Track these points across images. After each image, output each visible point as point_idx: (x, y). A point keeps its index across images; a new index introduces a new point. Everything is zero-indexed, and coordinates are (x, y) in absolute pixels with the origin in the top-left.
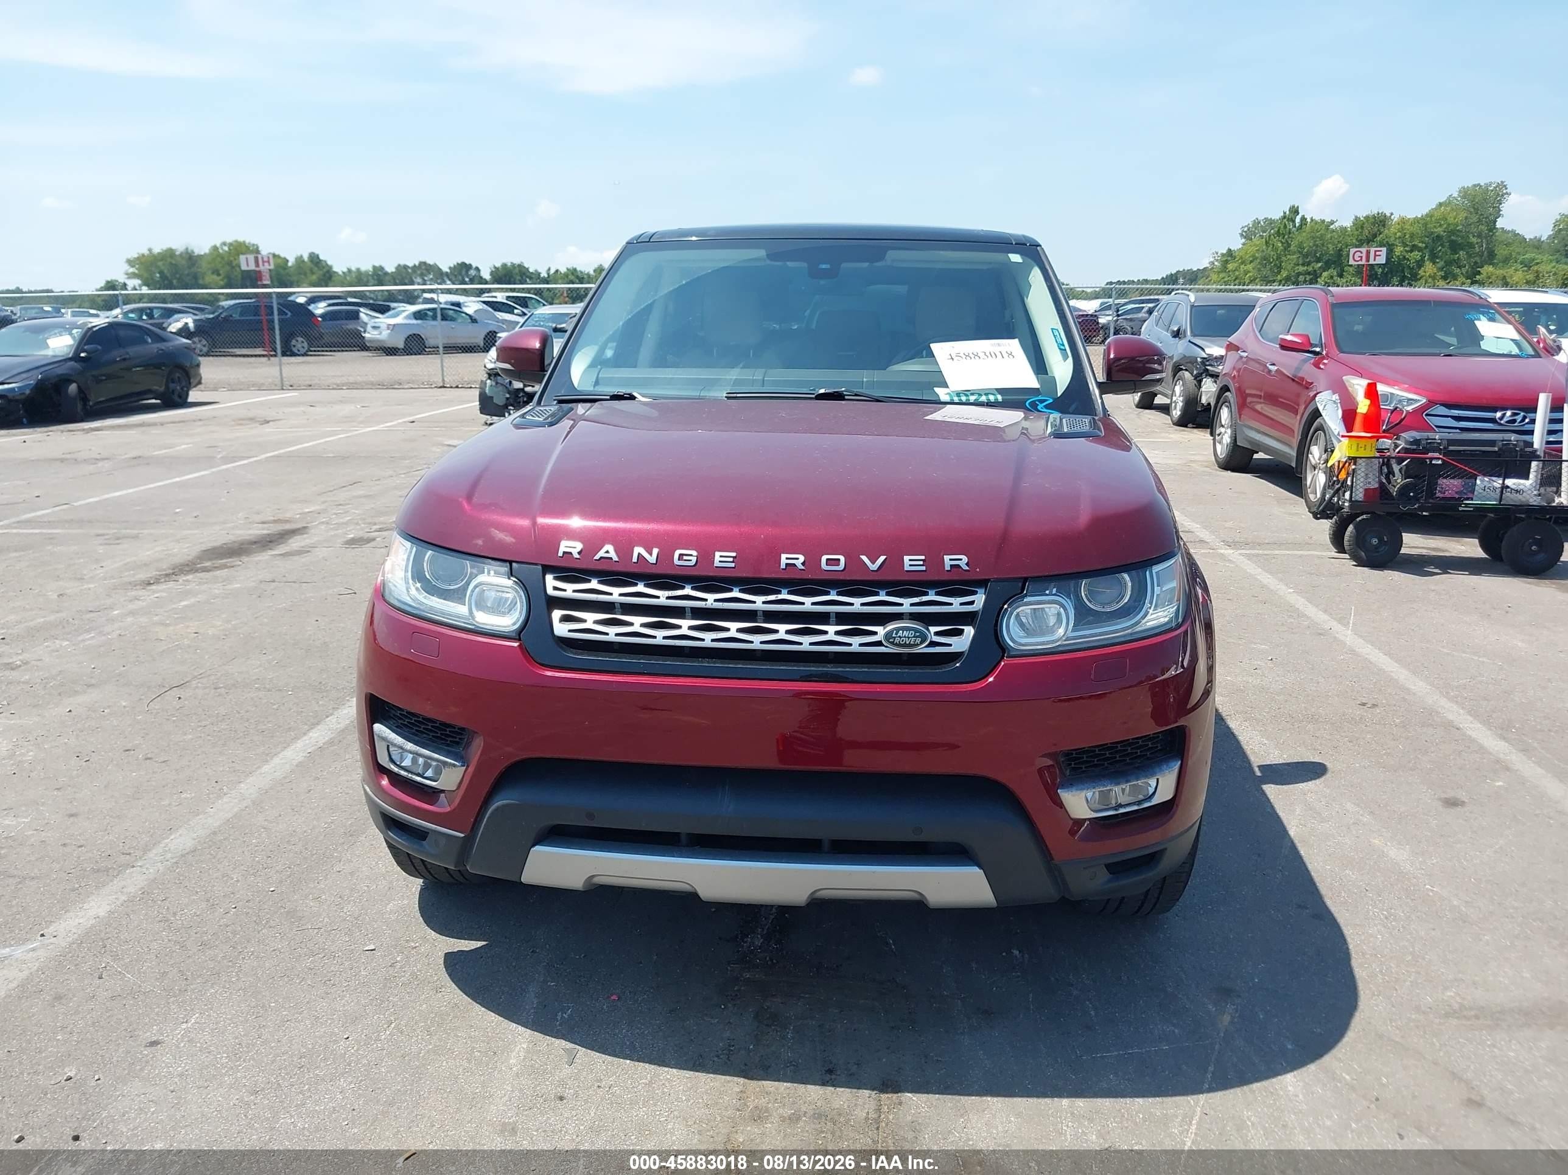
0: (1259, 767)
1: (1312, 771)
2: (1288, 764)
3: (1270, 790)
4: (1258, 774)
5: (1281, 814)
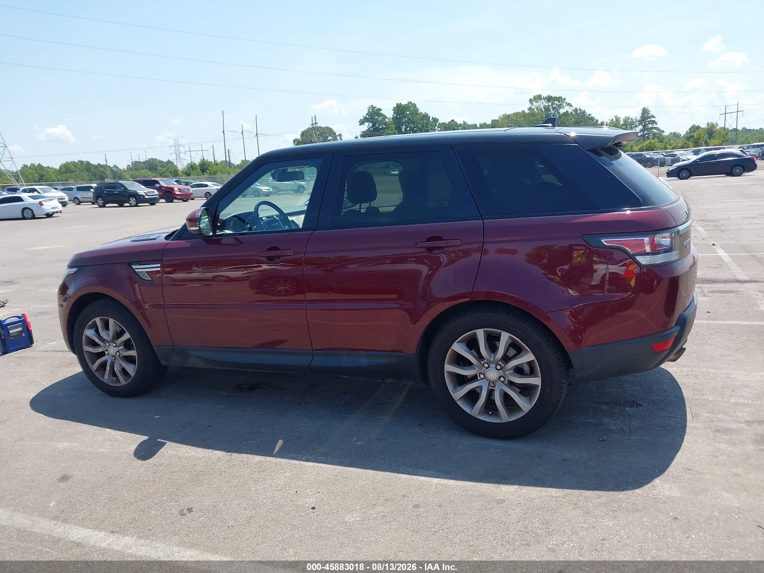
0: (165, 443)
2: (157, 451)
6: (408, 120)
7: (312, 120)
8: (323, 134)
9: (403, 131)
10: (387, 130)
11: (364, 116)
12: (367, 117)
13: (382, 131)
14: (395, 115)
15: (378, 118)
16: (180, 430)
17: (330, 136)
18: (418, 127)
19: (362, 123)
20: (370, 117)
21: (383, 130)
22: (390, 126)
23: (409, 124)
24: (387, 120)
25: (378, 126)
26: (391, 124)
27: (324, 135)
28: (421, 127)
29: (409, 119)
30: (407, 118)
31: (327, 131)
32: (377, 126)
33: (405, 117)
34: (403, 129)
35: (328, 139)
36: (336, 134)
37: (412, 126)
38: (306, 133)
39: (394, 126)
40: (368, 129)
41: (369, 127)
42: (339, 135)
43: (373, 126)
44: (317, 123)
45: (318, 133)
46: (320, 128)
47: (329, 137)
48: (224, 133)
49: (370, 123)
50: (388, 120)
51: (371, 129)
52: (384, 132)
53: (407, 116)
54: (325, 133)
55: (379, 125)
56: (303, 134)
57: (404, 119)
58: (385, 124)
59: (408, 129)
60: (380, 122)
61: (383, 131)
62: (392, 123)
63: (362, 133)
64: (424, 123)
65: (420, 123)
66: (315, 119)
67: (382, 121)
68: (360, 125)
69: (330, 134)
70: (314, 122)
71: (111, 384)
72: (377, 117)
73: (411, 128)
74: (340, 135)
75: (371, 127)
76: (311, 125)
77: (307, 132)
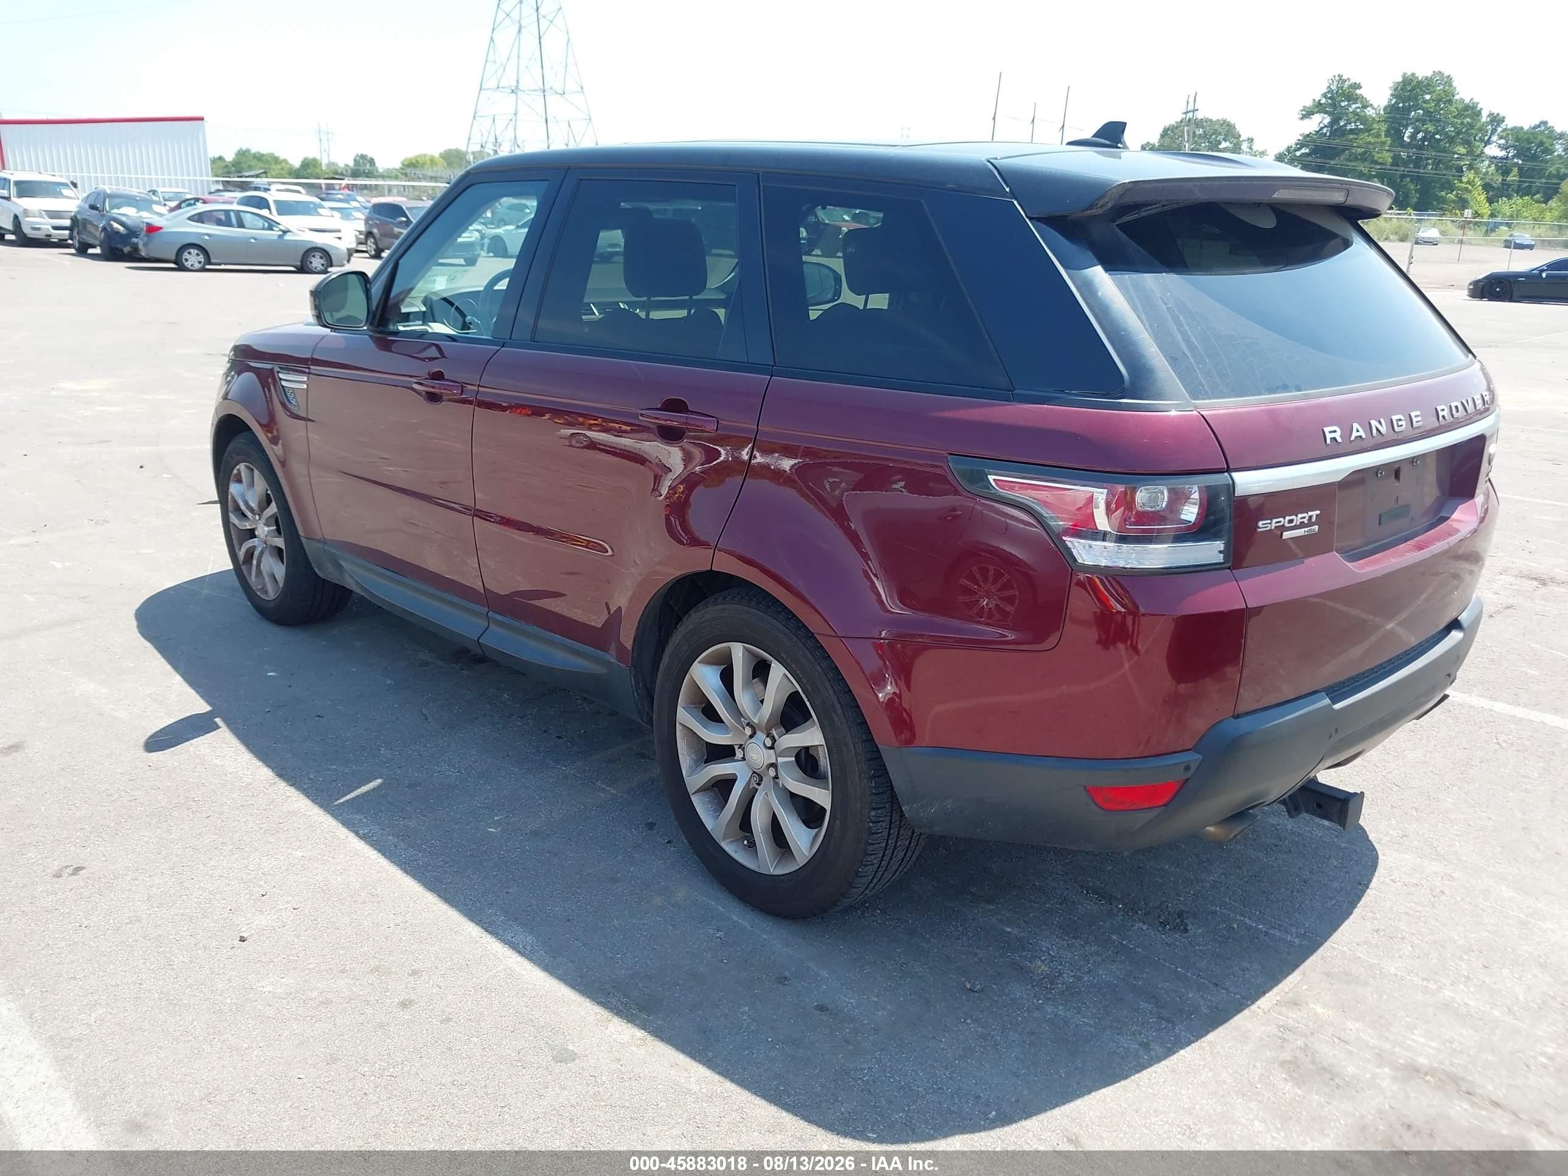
0: (218, 727)
1: (160, 742)
2: (188, 740)
3: (203, 707)
4: (217, 720)
5: (192, 692)
6: (1423, 116)
7: (1188, 102)
8: (1211, 135)
9: (1406, 139)
10: (1367, 134)
11: (1314, 100)
12: (1323, 101)
13: (1351, 136)
14: (1394, 101)
15: (1349, 105)
16: (268, 710)
17: (1226, 141)
18: (1447, 133)
19: (1307, 114)
20: (1330, 101)
21: (1355, 134)
22: (1375, 126)
23: (1423, 125)
24: (1370, 112)
25: (1345, 125)
26: (1379, 122)
27: (1214, 136)
28: (1453, 134)
29: (1427, 113)
30: (1423, 110)
31: (1220, 129)
32: (1342, 124)
33: (1416, 107)
34: (1406, 135)
35: (1220, 147)
36: (1240, 136)
37: (1431, 128)
38: (1172, 131)
39: (1384, 127)
40: (1317, 129)
41: (1322, 125)
42: (1249, 139)
43: (1331, 124)
44: (1197, 110)
45: (1201, 131)
46: (1206, 122)
47: (1223, 142)
48: (994, 118)
49: (1326, 116)
50: (1374, 111)
51: (1325, 130)
52: (1356, 139)
53: (1425, 105)
54: (1216, 133)
55: (1349, 122)
56: (1165, 133)
57: (1415, 111)
58: (1363, 119)
59: (1420, 136)
60: (1351, 116)
61: (1356, 136)
62: (1382, 119)
63: (1301, 138)
64: (1462, 123)
65: (1453, 124)
66: (1195, 100)
67: (1357, 114)
68: (1302, 119)
69: (1226, 135)
70: (1191, 107)
71: (259, 593)
72: (1346, 103)
73: (1426, 132)
74: (1251, 140)
75: (1325, 126)
76: (1184, 113)
77: (1177, 128)
